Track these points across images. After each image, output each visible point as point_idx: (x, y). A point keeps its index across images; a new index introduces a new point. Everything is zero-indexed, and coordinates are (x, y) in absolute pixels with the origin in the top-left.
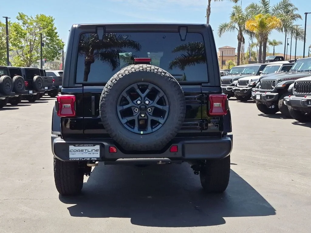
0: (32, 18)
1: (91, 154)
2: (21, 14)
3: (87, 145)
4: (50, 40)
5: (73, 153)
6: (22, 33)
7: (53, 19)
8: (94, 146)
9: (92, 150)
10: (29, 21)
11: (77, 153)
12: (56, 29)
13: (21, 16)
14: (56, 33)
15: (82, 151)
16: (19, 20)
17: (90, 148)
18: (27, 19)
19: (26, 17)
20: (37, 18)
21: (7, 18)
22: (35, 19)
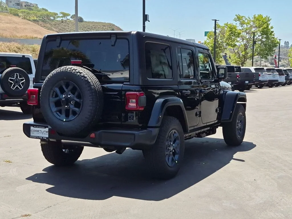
0: (249, 19)
1: (43, 134)
2: (238, 16)
3: (41, 127)
4: (265, 38)
5: (33, 132)
6: (235, 32)
7: (270, 19)
8: (45, 128)
9: (44, 131)
10: (246, 21)
11: (35, 132)
12: (272, 28)
13: (238, 18)
14: (272, 32)
15: (38, 131)
16: (236, 21)
17: (43, 130)
18: (244, 19)
19: (244, 18)
20: (255, 17)
21: (216, 21)
22: (252, 19)
